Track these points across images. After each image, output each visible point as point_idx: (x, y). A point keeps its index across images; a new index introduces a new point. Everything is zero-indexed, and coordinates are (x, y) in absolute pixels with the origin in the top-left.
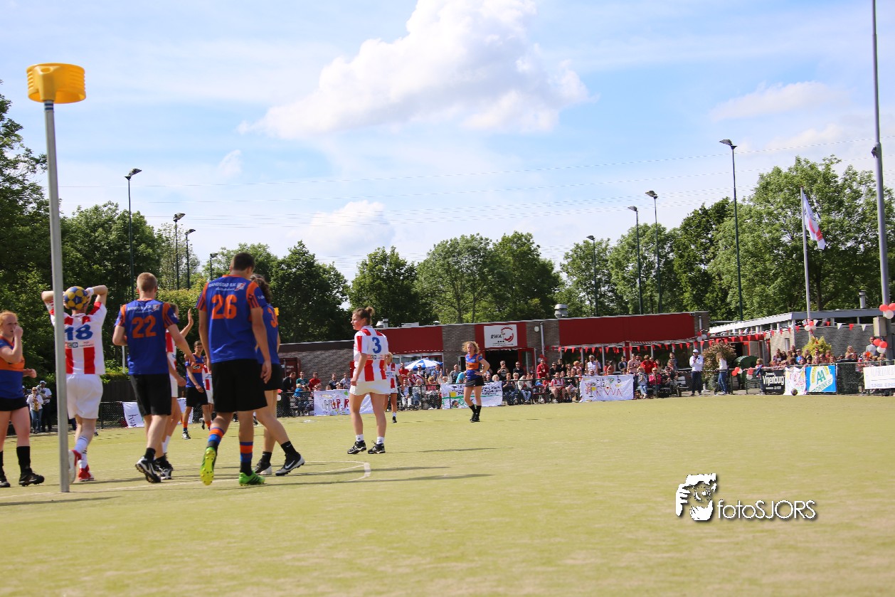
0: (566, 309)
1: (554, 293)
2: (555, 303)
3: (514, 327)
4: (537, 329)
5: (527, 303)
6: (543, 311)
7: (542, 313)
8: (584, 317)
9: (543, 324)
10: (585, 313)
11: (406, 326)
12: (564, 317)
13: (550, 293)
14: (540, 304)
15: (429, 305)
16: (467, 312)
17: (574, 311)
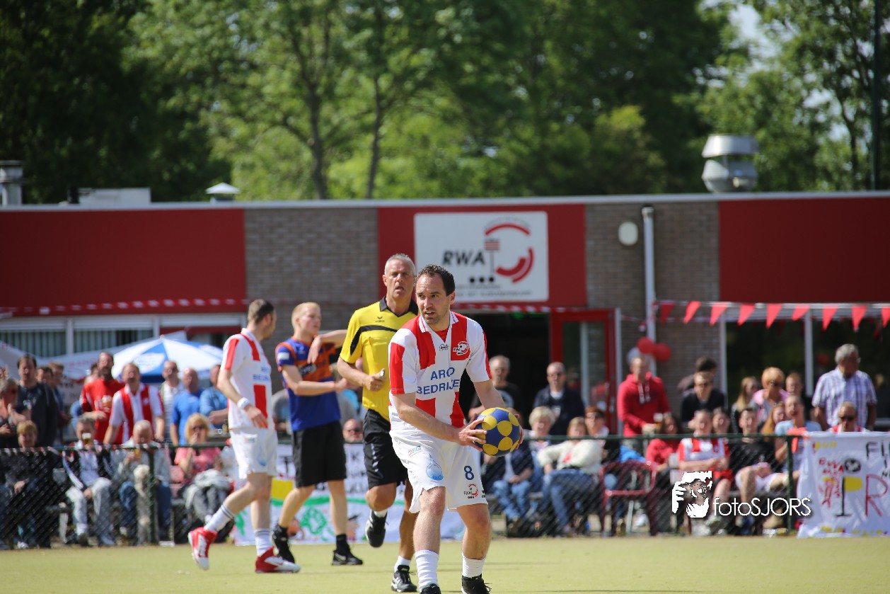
0: (750, 157)
1: (703, 89)
2: (705, 131)
3: (538, 223)
4: (628, 234)
5: (589, 126)
6: (654, 159)
7: (653, 171)
8: (824, 191)
9: (654, 216)
10: (828, 176)
11: (93, 201)
12: (741, 189)
13: (688, 87)
14: (645, 129)
15: (194, 117)
16: (349, 152)
17: (783, 164)
